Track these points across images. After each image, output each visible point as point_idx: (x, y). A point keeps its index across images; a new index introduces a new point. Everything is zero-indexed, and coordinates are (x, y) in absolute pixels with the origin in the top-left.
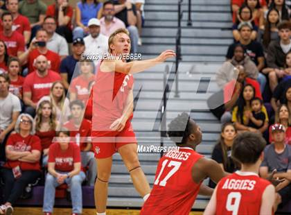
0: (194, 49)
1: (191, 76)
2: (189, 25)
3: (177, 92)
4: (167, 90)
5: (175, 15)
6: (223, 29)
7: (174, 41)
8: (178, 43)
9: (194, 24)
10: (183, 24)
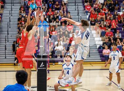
0: (11, 32)
1: (11, 38)
2: (10, 28)
3: (8, 41)
4: (6, 40)
5: (7, 26)
6: (17, 28)
7: (7, 31)
8: (8, 31)
9: (11, 27)
10: (9, 27)
